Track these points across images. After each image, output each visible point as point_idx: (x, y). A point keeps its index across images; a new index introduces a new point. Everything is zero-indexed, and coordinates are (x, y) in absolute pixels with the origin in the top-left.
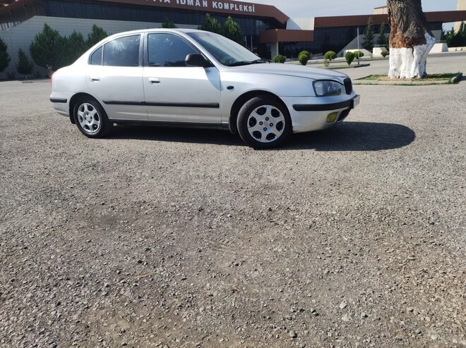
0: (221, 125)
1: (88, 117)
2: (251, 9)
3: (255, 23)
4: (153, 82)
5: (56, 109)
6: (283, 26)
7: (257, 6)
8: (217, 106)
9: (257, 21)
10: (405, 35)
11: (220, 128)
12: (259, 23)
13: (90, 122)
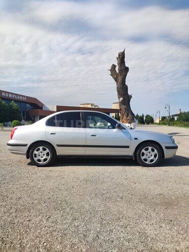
0: (128, 156)
1: (42, 155)
2: (24, 99)
3: (26, 105)
4: (92, 135)
5: (10, 150)
6: (42, 108)
7: (27, 97)
8: (128, 147)
9: (27, 105)
10: (128, 118)
11: (127, 158)
12: (28, 105)
13: (42, 157)
